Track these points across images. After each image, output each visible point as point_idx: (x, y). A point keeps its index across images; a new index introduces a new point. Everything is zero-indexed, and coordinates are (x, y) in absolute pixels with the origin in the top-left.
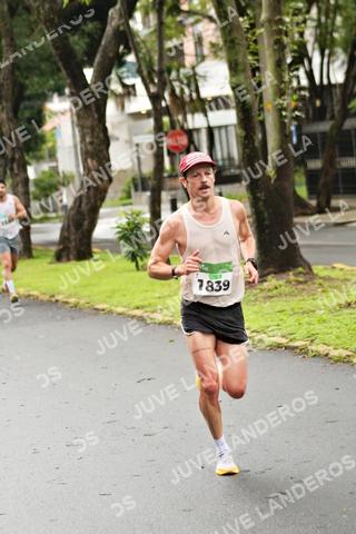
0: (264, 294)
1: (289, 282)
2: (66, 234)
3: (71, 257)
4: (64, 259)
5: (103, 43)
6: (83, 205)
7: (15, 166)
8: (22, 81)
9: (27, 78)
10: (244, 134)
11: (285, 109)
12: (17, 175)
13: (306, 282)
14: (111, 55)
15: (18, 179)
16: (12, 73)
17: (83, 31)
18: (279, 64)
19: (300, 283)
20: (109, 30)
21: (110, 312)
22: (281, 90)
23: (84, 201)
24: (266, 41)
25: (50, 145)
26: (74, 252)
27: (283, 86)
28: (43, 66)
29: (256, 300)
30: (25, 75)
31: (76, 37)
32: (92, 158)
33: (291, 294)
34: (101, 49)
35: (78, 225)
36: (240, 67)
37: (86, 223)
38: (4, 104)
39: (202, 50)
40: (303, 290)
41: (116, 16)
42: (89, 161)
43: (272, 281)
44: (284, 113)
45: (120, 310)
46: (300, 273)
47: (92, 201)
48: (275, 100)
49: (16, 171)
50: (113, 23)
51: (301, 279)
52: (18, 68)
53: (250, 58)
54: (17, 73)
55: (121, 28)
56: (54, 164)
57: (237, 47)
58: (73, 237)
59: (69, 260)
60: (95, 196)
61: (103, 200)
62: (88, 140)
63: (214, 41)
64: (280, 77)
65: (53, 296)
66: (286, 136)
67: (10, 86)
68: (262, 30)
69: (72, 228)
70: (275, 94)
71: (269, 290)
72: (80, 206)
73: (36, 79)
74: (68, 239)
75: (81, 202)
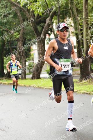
0: (81, 84)
1: (87, 82)
2: (34, 73)
3: (35, 78)
4: (34, 79)
5: (45, 27)
6: (39, 66)
7: (23, 57)
8: (25, 37)
9: (26, 36)
10: (78, 45)
11: (88, 40)
12: (23, 59)
13: (92, 82)
14: (47, 30)
15: (23, 60)
16: (23, 35)
17: (40, 25)
18: (87, 29)
19: (91, 82)
20: (46, 23)
21: (44, 88)
22: (87, 35)
23: (39, 65)
24: (84, 23)
25: (32, 57)
26: (36, 77)
27: (88, 34)
28: (30, 33)
29: (79, 85)
30: (26, 35)
31: (39, 27)
32: (41, 54)
33: (88, 84)
34: (44, 28)
35: (37, 71)
36: (77, 29)
37: (39, 70)
38: (21, 42)
39: (69, 33)
40: (91, 84)
41: (48, 20)
42: (40, 55)
43: (83, 81)
44: (88, 41)
45: (46, 87)
46: (91, 80)
47: (41, 65)
48: (86, 37)
49: (23, 58)
50: (48, 22)
51: (91, 81)
52: (24, 34)
53: (80, 27)
54: (24, 35)
55: (49, 23)
56: (33, 61)
57: (77, 24)
58: (36, 74)
59: (35, 79)
60: (42, 64)
61: (43, 65)
62: (40, 50)
63: (72, 31)
64: (87, 32)
65: (30, 85)
66: (88, 46)
67: (22, 38)
68: (83, 20)
69: (36, 71)
70: (86, 36)
71: (83, 83)
72: (38, 66)
73: (29, 37)
74: (35, 74)
75: (38, 65)
